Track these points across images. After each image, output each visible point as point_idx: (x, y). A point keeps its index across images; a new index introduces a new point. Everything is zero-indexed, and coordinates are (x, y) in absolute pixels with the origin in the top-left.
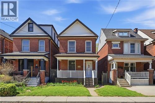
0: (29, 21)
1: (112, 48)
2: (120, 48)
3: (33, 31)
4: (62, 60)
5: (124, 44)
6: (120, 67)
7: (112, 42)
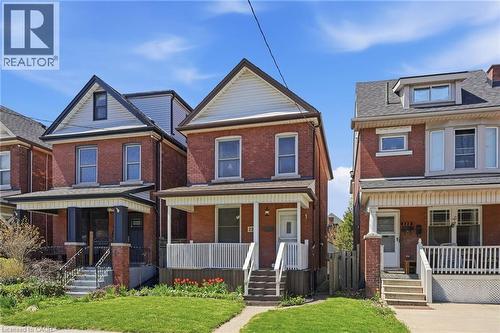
0: (95, 87)
1: (377, 155)
2: (410, 152)
3: (106, 118)
4: (196, 207)
5: (427, 133)
6: (411, 229)
7: (378, 132)
